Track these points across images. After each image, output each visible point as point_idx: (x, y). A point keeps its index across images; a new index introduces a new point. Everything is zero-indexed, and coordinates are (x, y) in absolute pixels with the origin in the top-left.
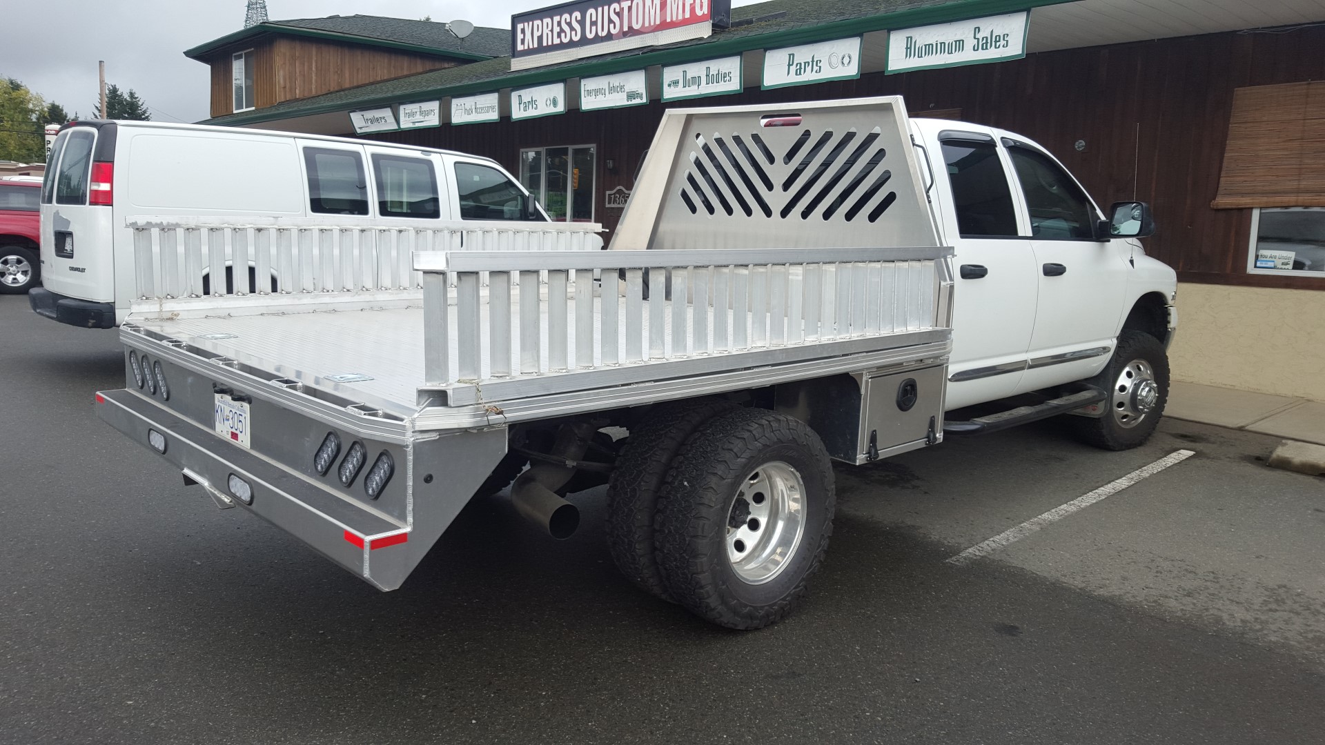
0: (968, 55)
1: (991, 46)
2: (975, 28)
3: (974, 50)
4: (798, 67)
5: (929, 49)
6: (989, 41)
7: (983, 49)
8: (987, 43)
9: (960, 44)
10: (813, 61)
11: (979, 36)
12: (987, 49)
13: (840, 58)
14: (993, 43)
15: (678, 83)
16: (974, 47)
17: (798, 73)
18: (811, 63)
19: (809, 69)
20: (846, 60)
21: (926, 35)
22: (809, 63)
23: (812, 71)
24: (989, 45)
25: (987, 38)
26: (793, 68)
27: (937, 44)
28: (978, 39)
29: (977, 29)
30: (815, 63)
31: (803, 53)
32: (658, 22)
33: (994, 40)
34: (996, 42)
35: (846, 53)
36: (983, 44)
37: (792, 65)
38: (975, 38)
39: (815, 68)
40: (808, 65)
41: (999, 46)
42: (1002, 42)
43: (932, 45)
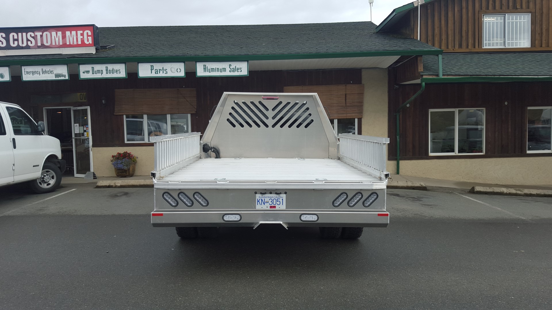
0: (227, 73)
1: (236, 71)
2: (229, 65)
3: (230, 72)
4: (156, 71)
5: (213, 70)
6: (235, 69)
7: (233, 72)
8: (234, 70)
9: (224, 70)
10: (163, 69)
11: (231, 67)
12: (234, 72)
13: (176, 69)
14: (236, 70)
15: (89, 72)
16: (230, 71)
17: (156, 72)
18: (162, 70)
19: (161, 72)
20: (179, 70)
21: (211, 65)
22: (161, 70)
23: (163, 73)
24: (235, 71)
25: (234, 68)
26: (154, 71)
27: (216, 69)
28: (231, 69)
29: (230, 65)
30: (164, 70)
31: (158, 66)
32: (61, 44)
33: (236, 69)
34: (237, 70)
35: (178, 68)
36: (233, 70)
37: (153, 70)
38: (230, 68)
39: (164, 72)
40: (161, 71)
41: (239, 71)
42: (240, 70)
43: (214, 69)
